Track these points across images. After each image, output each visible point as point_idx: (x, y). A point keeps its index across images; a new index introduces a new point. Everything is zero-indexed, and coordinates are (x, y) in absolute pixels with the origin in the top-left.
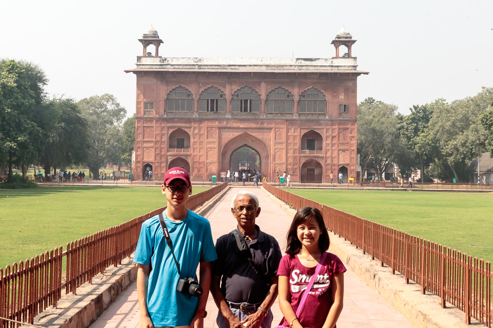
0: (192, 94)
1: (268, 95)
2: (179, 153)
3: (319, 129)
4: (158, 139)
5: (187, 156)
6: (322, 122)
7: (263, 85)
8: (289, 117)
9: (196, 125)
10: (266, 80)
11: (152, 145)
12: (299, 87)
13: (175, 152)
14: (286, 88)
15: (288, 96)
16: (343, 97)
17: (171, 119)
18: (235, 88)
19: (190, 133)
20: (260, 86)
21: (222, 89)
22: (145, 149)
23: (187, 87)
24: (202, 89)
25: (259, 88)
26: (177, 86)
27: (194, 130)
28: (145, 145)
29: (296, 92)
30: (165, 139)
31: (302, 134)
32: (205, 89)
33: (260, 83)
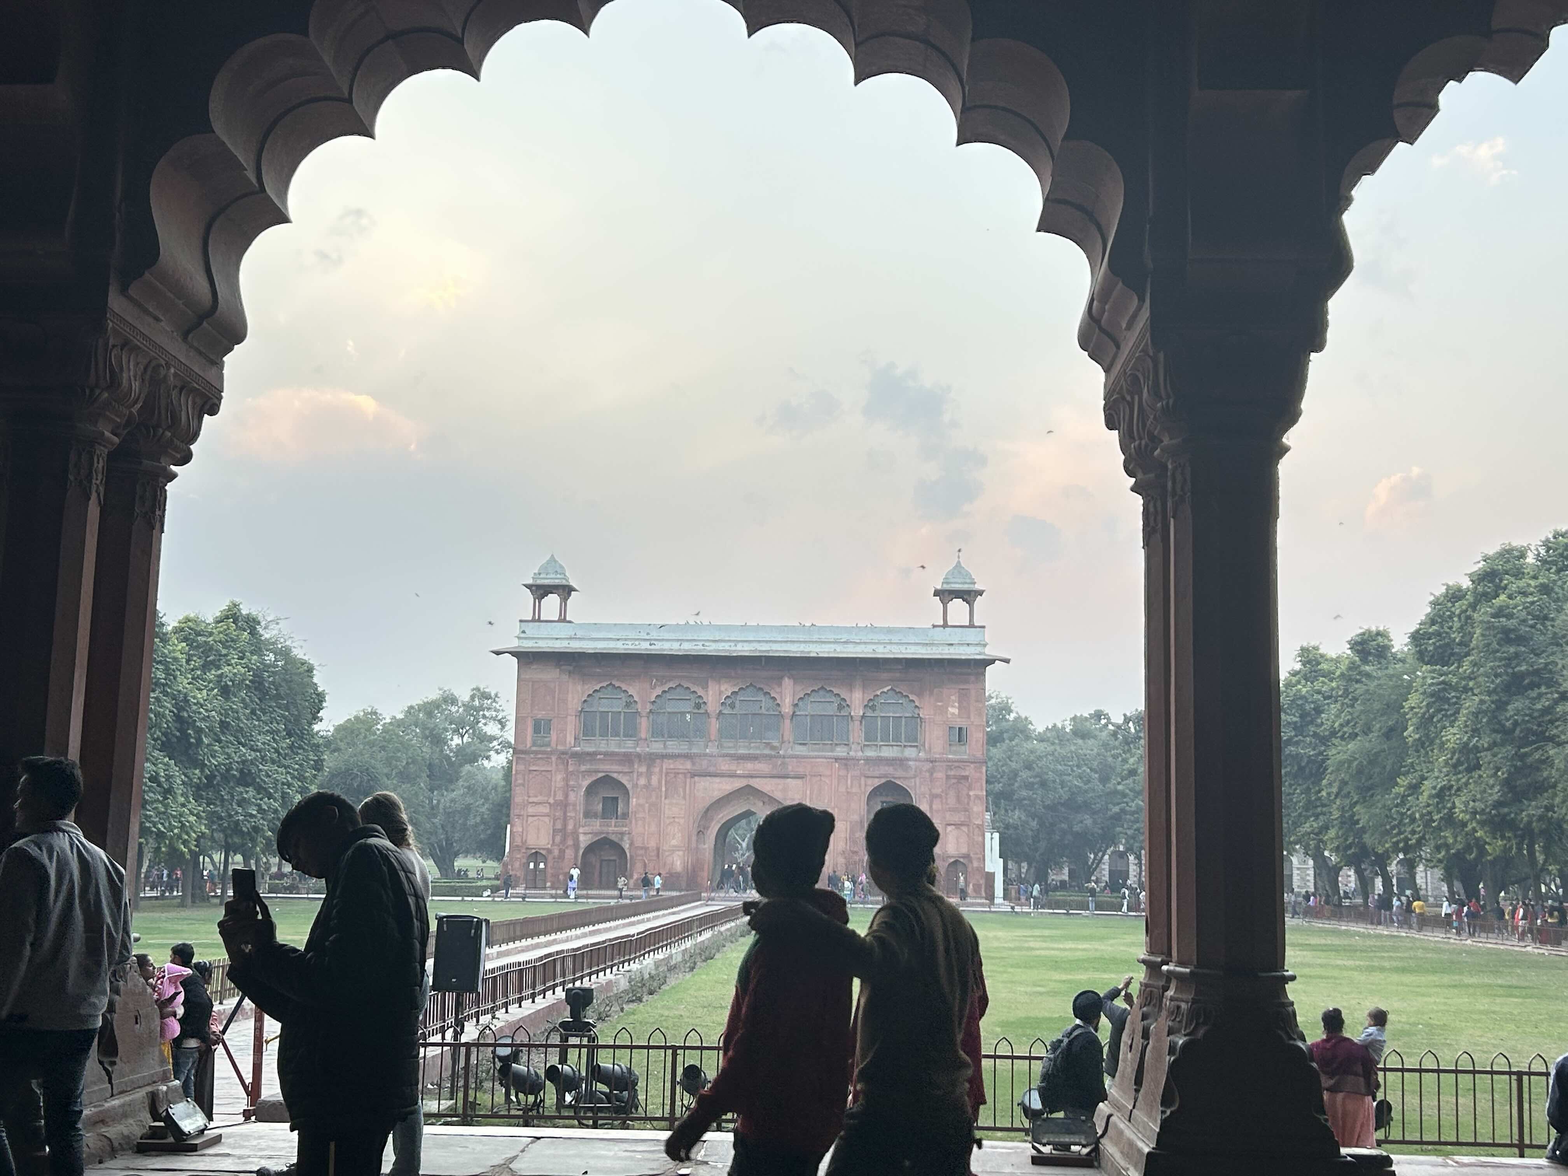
0: (635, 702)
1: (797, 704)
2: (605, 829)
3: (905, 778)
4: (560, 796)
5: (622, 834)
6: (910, 763)
7: (787, 682)
8: (841, 752)
9: (643, 769)
10: (794, 672)
11: (545, 809)
12: (864, 687)
13: (596, 825)
14: (836, 691)
15: (840, 707)
16: (956, 711)
17: (588, 754)
18: (727, 689)
19: (629, 786)
20: (780, 685)
21: (700, 692)
22: (530, 819)
23: (624, 687)
24: (658, 691)
25: (778, 690)
26: (605, 684)
27: (638, 779)
28: (531, 810)
29: (857, 699)
30: (577, 797)
31: (870, 789)
32: (664, 692)
33: (782, 678)
